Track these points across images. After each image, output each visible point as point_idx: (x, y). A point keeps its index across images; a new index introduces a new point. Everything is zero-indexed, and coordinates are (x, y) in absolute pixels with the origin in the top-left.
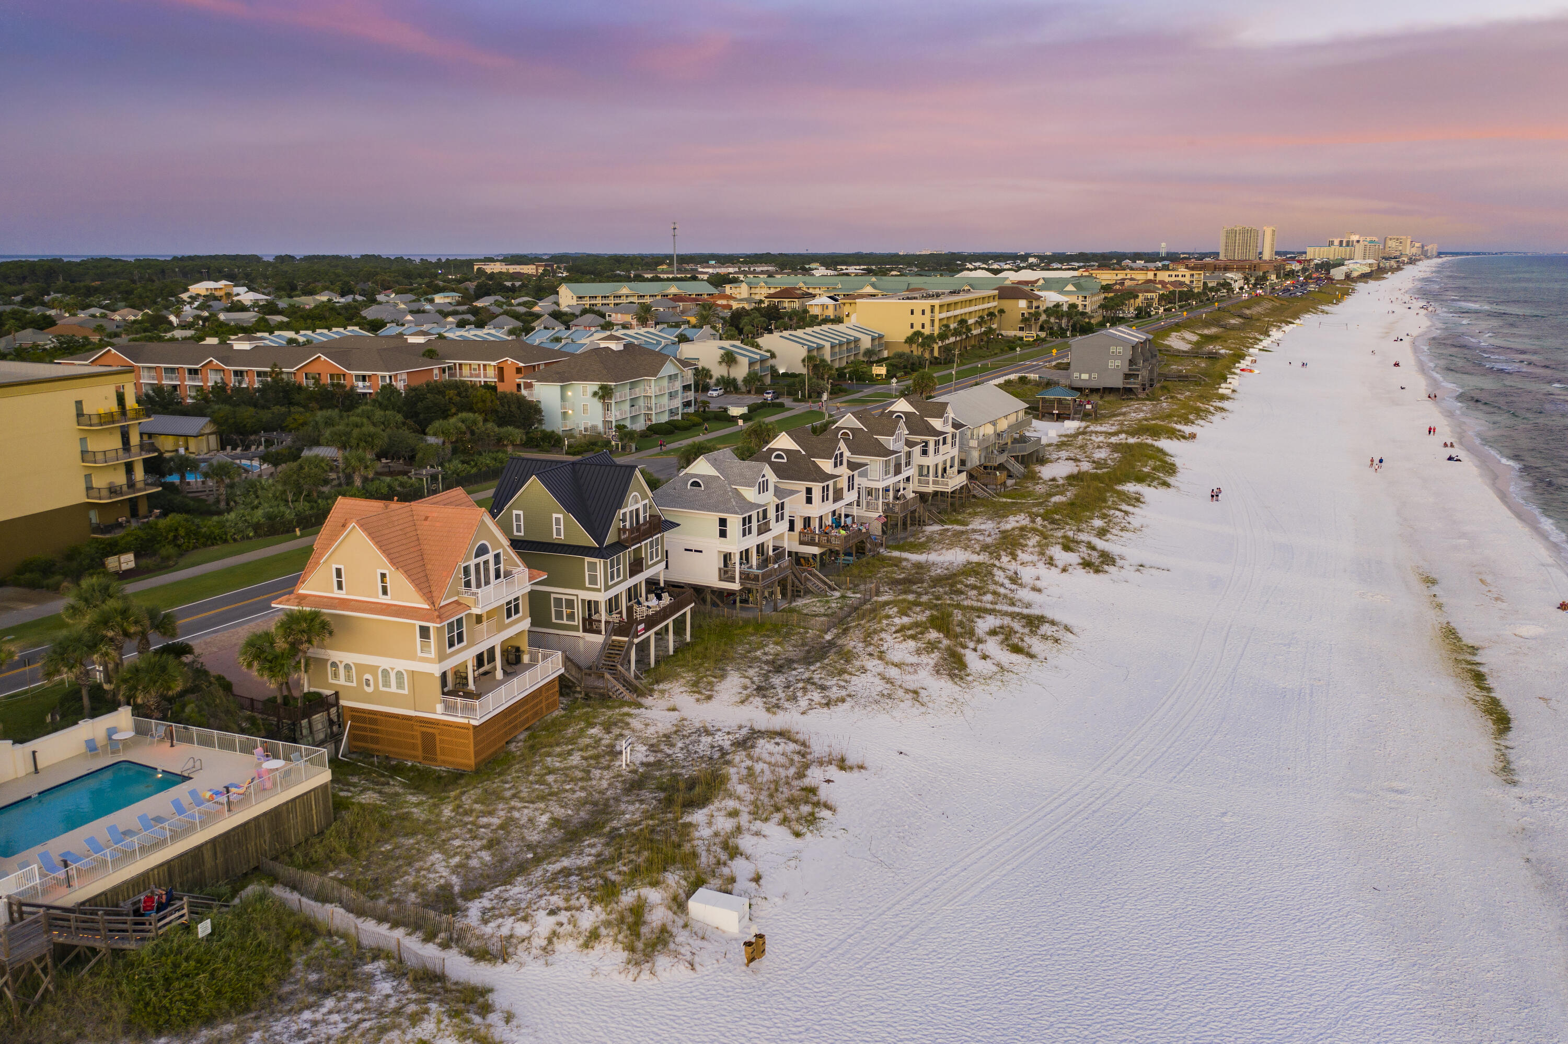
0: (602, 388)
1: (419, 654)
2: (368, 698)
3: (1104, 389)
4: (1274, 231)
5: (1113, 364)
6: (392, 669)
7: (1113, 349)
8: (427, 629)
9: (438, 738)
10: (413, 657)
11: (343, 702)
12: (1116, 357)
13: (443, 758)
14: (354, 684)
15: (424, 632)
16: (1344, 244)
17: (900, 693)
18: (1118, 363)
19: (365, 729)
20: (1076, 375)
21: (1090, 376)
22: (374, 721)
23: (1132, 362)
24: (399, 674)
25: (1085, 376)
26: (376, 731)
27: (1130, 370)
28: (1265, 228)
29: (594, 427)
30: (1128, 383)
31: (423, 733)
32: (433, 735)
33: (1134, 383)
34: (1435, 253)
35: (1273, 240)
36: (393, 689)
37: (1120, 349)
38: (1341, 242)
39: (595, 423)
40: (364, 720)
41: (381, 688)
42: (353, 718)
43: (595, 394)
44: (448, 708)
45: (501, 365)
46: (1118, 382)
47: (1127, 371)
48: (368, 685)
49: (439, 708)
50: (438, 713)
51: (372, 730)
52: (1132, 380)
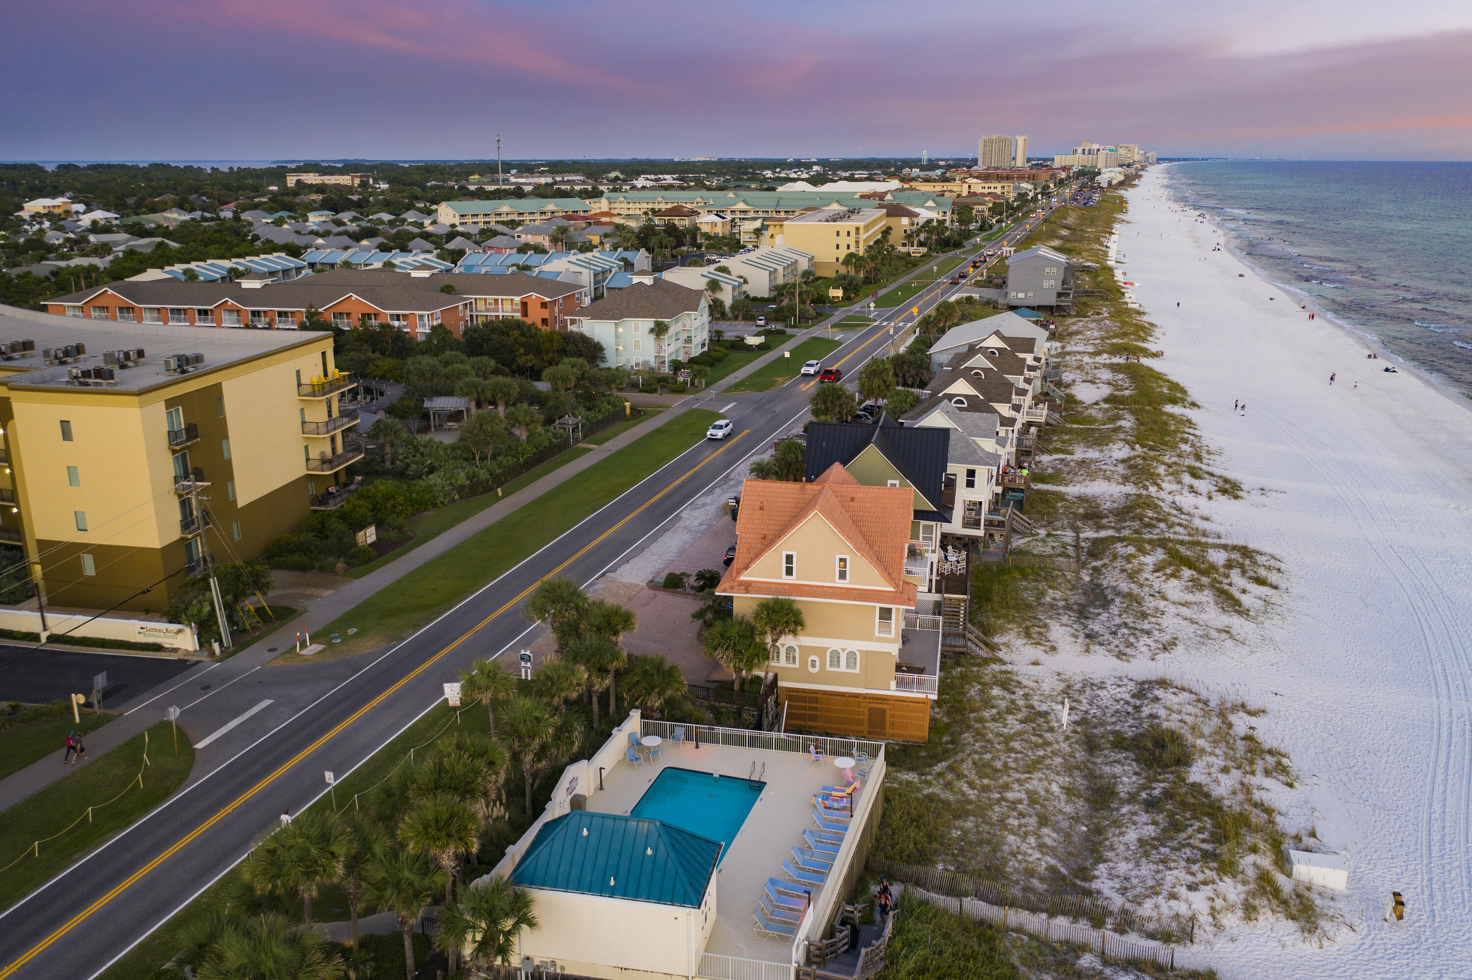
0: (658, 324)
1: (877, 634)
2: (813, 679)
3: (1038, 306)
4: (1025, 140)
5: (1046, 284)
6: (843, 650)
7: (1047, 270)
8: (889, 611)
9: (888, 713)
10: (870, 638)
11: (781, 684)
12: (1049, 278)
13: (892, 731)
14: (797, 665)
15: (886, 614)
16: (1086, 152)
17: (1214, 633)
18: (1052, 282)
19: (804, 708)
20: (1013, 294)
21: (1026, 295)
22: (815, 700)
23: (1064, 282)
24: (851, 656)
25: (1021, 295)
26: (816, 709)
27: (1063, 289)
28: (1018, 137)
29: (646, 363)
30: (1061, 301)
31: (870, 709)
32: (883, 711)
33: (1066, 302)
34: (1155, 159)
35: (1025, 149)
36: (843, 668)
37: (1054, 270)
38: (1084, 150)
39: (647, 359)
40: (804, 699)
41: (828, 668)
42: (790, 698)
43: (652, 331)
44: (900, 684)
45: (525, 300)
46: (1052, 301)
47: (1060, 290)
48: (814, 666)
49: (893, 684)
50: (892, 690)
51: (811, 709)
52: (1063, 298)
